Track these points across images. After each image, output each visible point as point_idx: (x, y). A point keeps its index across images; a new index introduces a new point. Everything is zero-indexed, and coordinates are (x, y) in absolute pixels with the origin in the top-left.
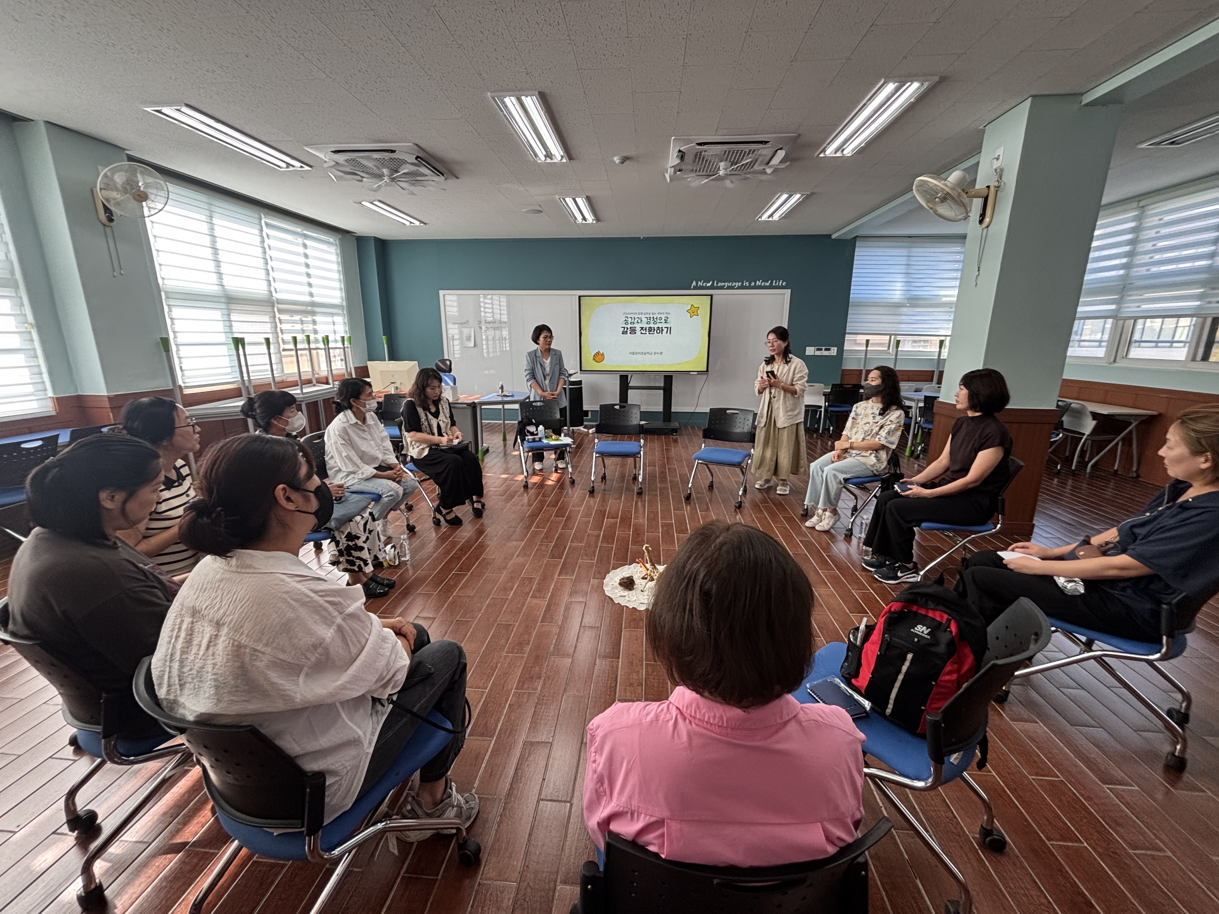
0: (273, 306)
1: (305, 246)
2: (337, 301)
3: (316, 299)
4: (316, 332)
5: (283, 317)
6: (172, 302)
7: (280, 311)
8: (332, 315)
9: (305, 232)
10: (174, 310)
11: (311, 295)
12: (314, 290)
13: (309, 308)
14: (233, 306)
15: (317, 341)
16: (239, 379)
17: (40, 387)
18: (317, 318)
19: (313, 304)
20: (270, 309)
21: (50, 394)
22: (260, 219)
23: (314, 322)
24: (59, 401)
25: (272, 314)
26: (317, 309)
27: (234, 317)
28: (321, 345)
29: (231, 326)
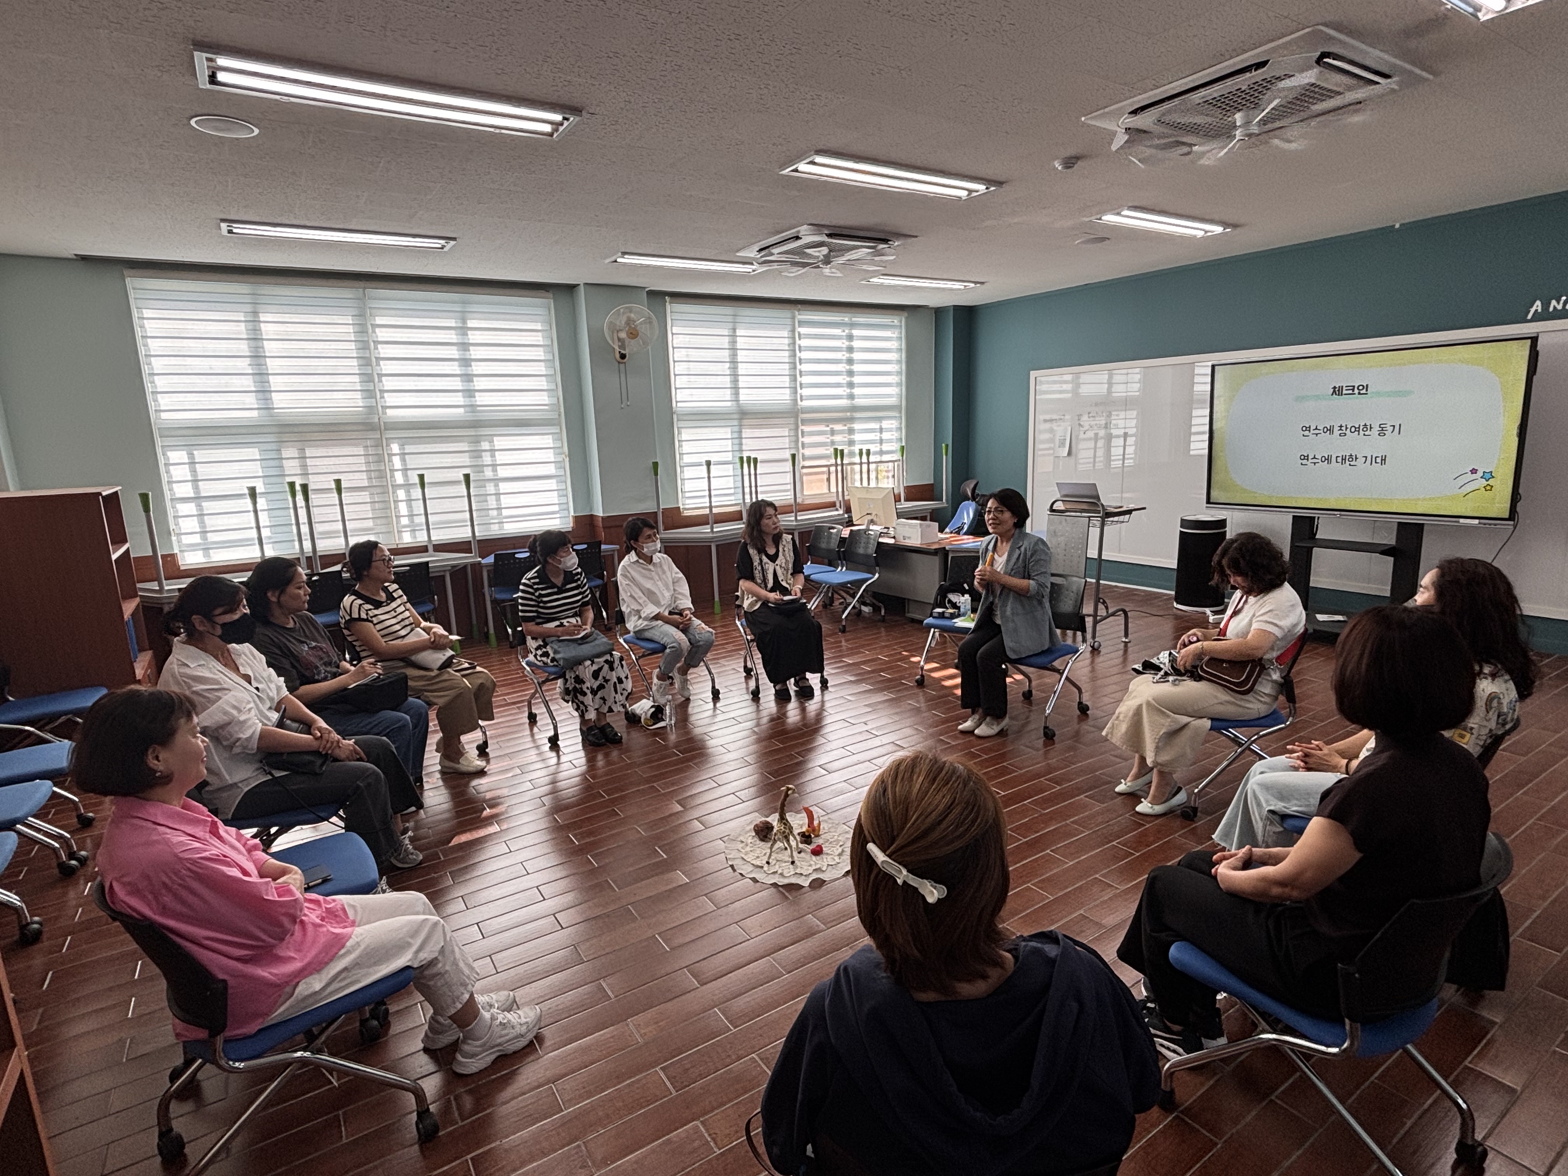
0: (797, 417)
1: (850, 338)
2: (893, 401)
3: (858, 402)
4: (851, 443)
5: (807, 429)
6: (681, 424)
7: (804, 422)
8: (880, 419)
9: (854, 319)
10: (683, 431)
11: (851, 397)
12: (857, 391)
13: (849, 414)
14: (745, 422)
15: (852, 454)
16: (741, 501)
17: (565, 506)
18: (857, 426)
19: (854, 409)
20: (792, 420)
21: (572, 513)
22: (793, 318)
23: (851, 431)
24: (577, 519)
25: (792, 427)
26: (858, 415)
27: (746, 433)
28: (857, 459)
29: (741, 444)
